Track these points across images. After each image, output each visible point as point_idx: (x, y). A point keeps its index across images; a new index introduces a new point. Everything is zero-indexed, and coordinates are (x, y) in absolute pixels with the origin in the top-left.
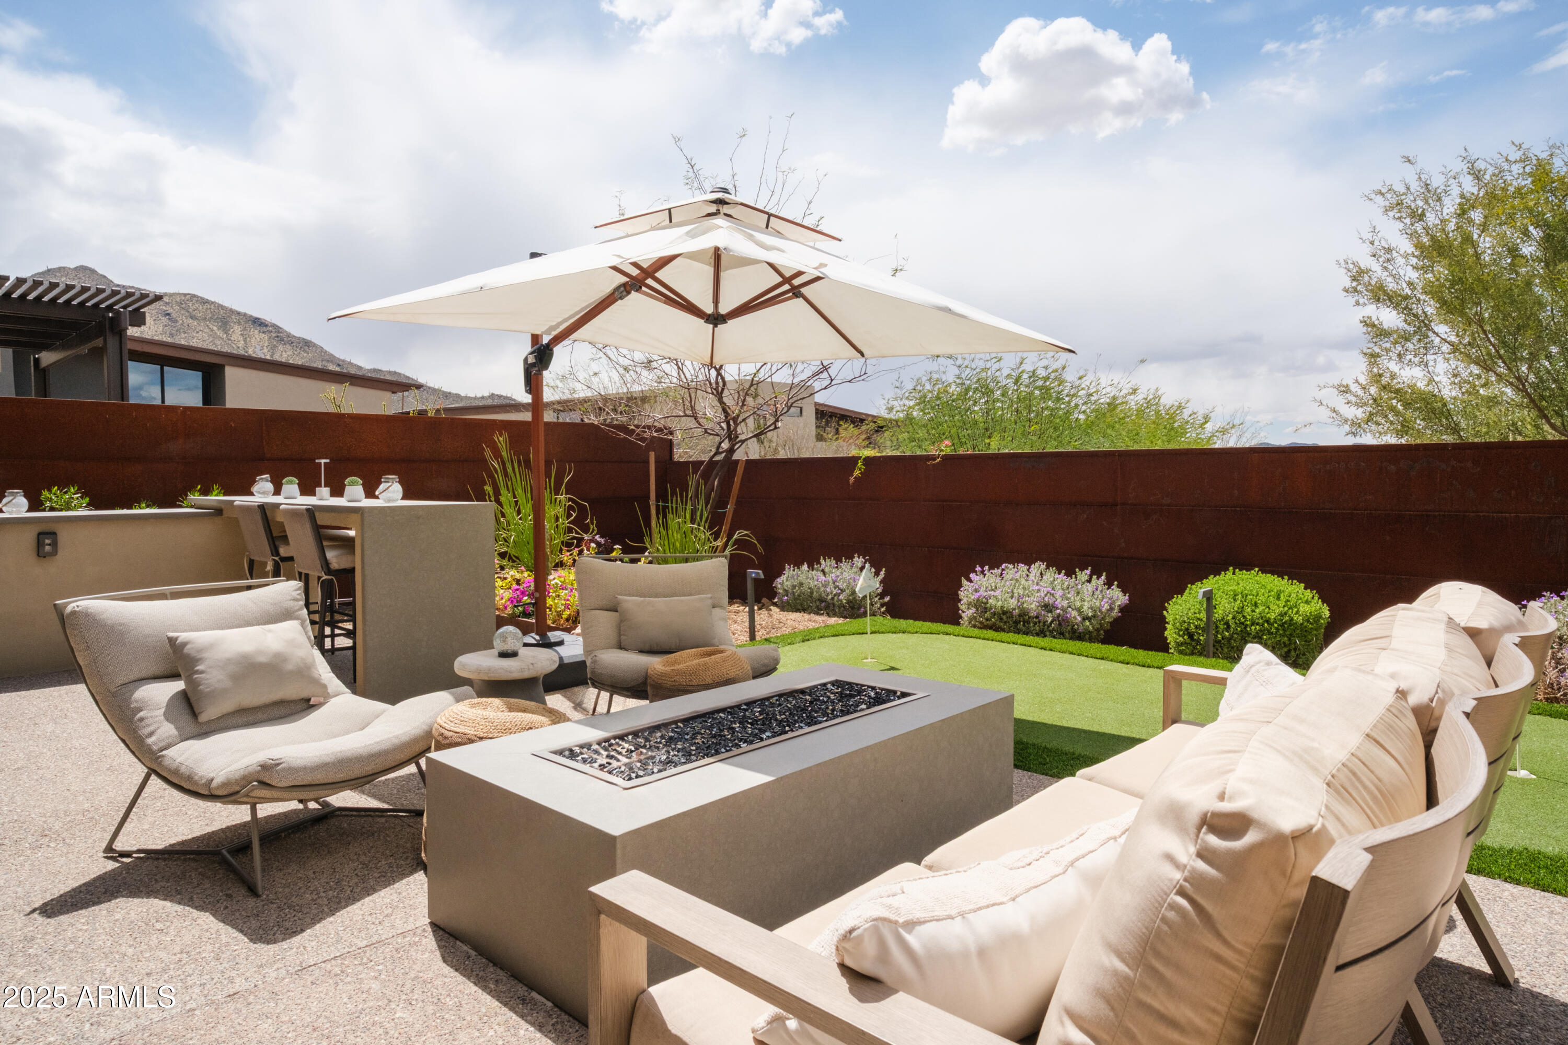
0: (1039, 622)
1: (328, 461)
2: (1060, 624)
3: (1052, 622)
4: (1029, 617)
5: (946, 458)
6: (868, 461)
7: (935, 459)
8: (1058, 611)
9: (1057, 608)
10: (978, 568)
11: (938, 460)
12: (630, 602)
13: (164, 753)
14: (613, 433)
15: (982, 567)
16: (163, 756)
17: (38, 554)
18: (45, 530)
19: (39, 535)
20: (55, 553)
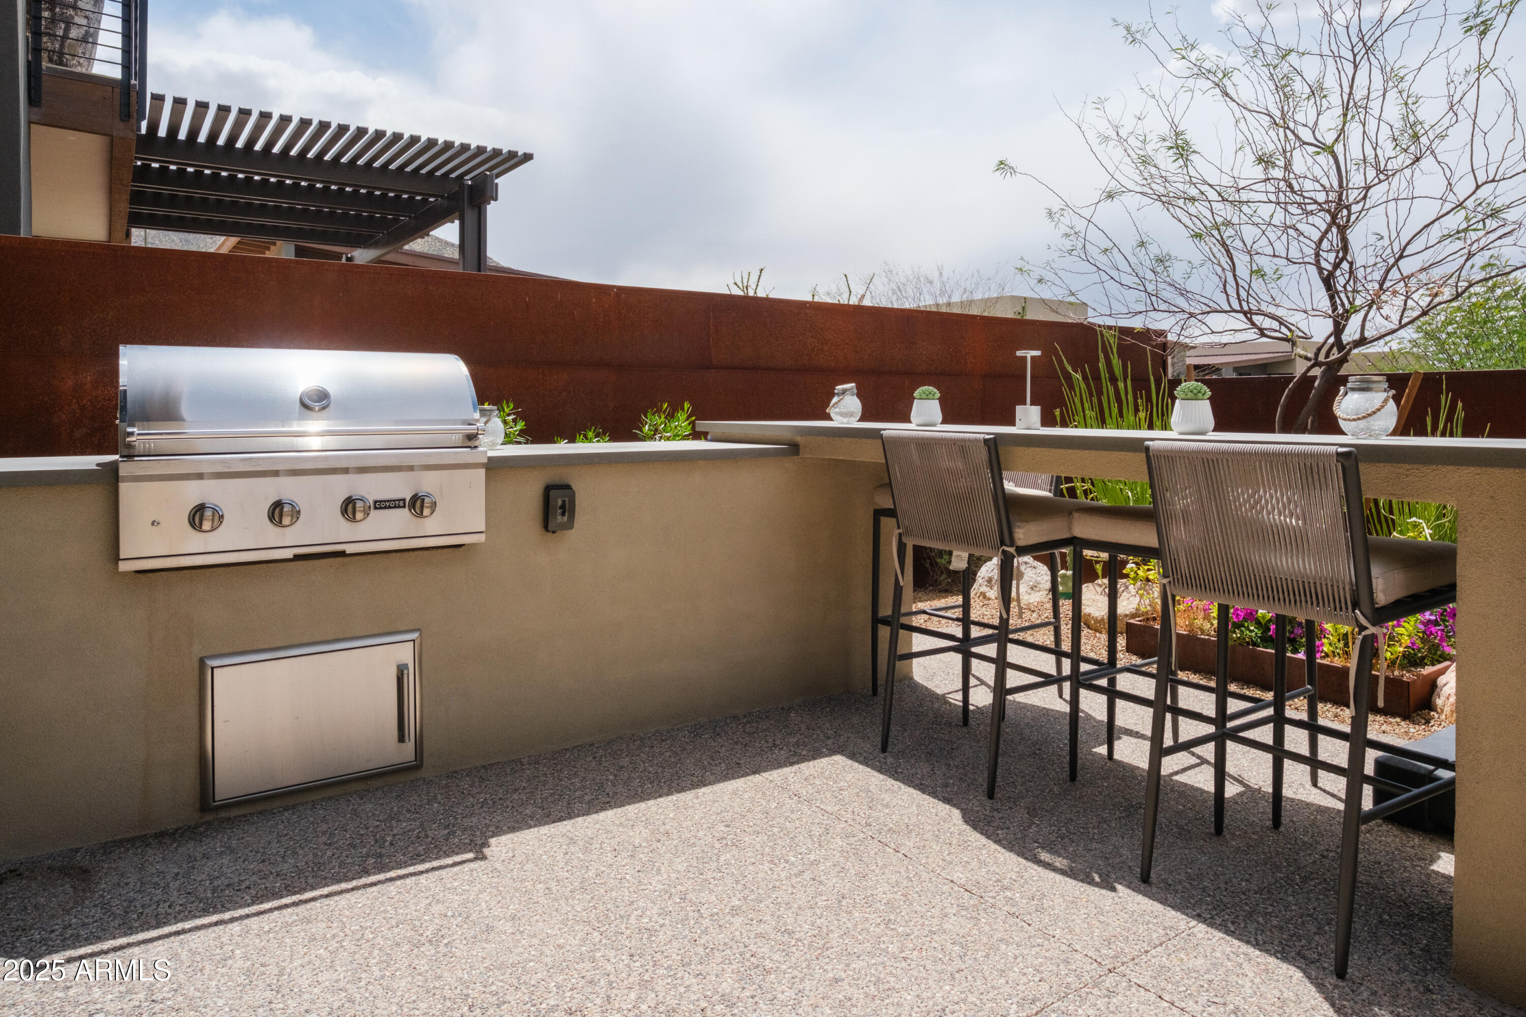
17: (546, 526)
18: (557, 481)
19: (548, 490)
20: (570, 525)
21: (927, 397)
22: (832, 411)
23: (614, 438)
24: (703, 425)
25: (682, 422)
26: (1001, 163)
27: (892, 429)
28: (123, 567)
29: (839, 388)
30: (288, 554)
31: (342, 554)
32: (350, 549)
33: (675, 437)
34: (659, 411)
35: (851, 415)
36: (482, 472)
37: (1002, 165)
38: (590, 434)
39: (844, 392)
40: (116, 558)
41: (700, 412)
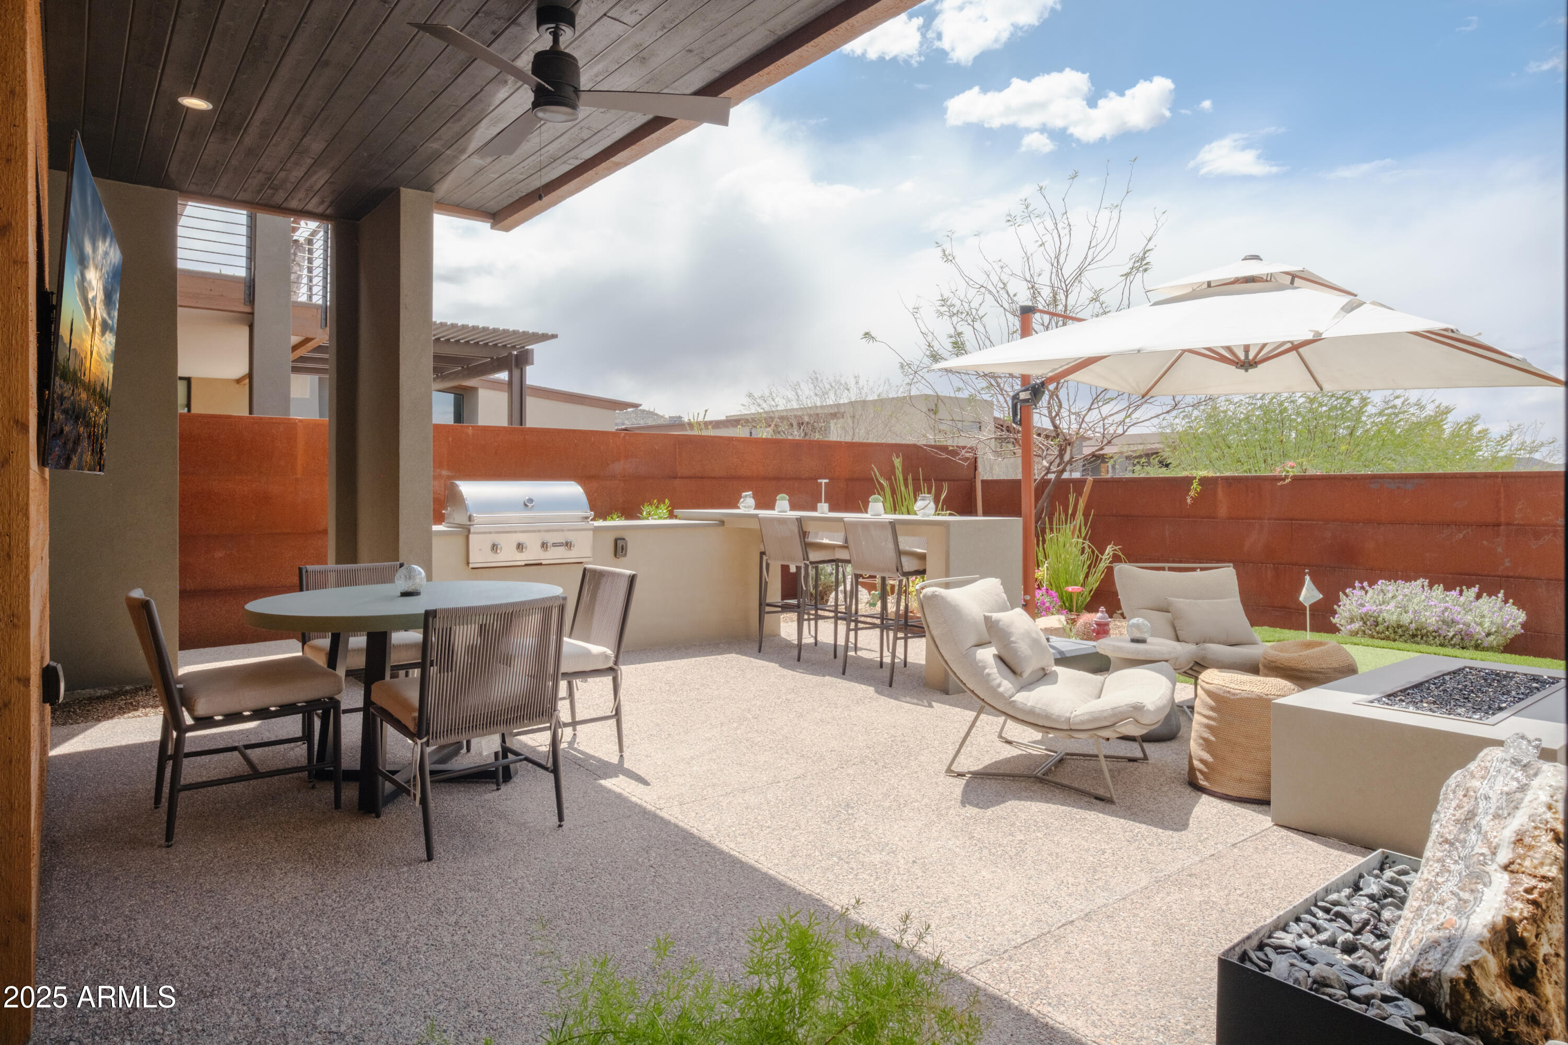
0: (1439, 636)
1: (827, 481)
2: (1462, 639)
3: (1454, 636)
4: (1428, 631)
5: (1296, 479)
6: (1204, 481)
7: (1284, 479)
8: (1461, 626)
9: (1458, 623)
10: (1357, 584)
11: (1288, 481)
12: (1180, 603)
13: (1013, 699)
14: (936, 453)
15: (1361, 582)
16: (1014, 701)
17: (615, 555)
18: (619, 536)
19: (616, 541)
20: (625, 555)
21: (783, 499)
22: (741, 505)
23: (627, 518)
24: (676, 511)
25: (663, 510)
26: (867, 334)
27: (764, 513)
28: (471, 566)
29: (744, 494)
30: (523, 563)
31: (541, 564)
32: (544, 562)
33: (660, 518)
34: (651, 504)
35: (750, 507)
36: (591, 532)
37: (867, 335)
38: (615, 516)
39: (746, 496)
40: (468, 563)
41: (674, 506)
